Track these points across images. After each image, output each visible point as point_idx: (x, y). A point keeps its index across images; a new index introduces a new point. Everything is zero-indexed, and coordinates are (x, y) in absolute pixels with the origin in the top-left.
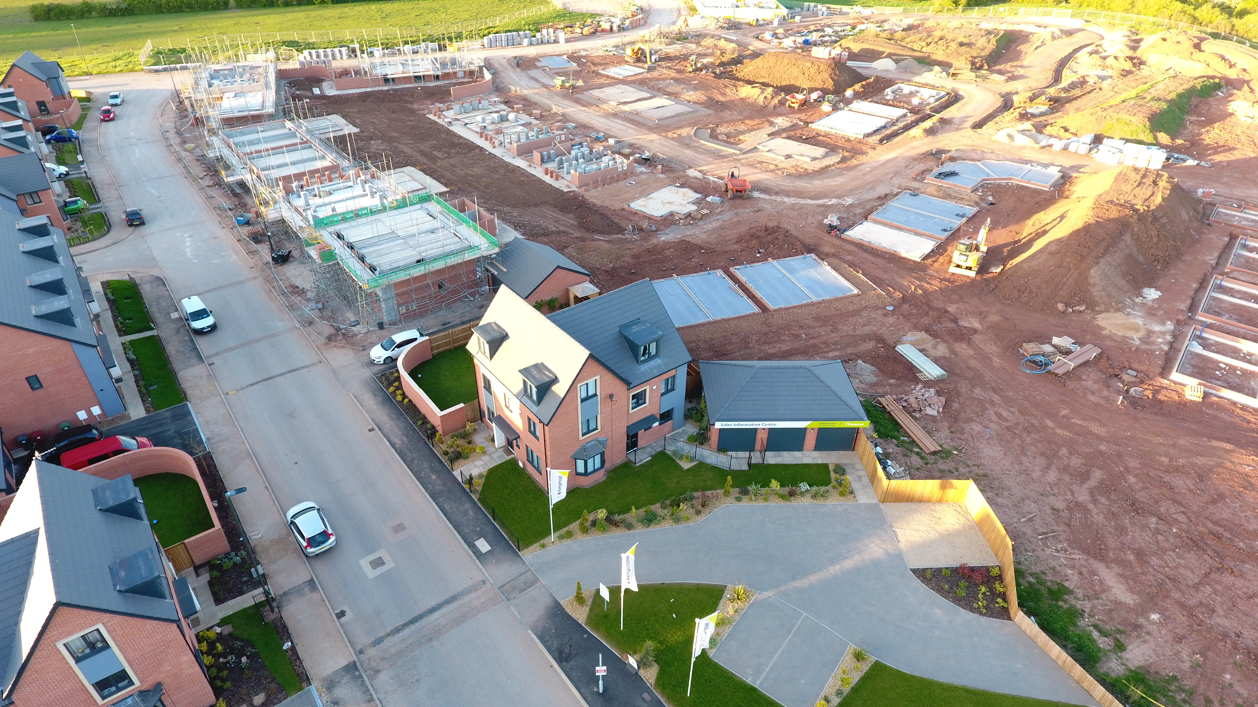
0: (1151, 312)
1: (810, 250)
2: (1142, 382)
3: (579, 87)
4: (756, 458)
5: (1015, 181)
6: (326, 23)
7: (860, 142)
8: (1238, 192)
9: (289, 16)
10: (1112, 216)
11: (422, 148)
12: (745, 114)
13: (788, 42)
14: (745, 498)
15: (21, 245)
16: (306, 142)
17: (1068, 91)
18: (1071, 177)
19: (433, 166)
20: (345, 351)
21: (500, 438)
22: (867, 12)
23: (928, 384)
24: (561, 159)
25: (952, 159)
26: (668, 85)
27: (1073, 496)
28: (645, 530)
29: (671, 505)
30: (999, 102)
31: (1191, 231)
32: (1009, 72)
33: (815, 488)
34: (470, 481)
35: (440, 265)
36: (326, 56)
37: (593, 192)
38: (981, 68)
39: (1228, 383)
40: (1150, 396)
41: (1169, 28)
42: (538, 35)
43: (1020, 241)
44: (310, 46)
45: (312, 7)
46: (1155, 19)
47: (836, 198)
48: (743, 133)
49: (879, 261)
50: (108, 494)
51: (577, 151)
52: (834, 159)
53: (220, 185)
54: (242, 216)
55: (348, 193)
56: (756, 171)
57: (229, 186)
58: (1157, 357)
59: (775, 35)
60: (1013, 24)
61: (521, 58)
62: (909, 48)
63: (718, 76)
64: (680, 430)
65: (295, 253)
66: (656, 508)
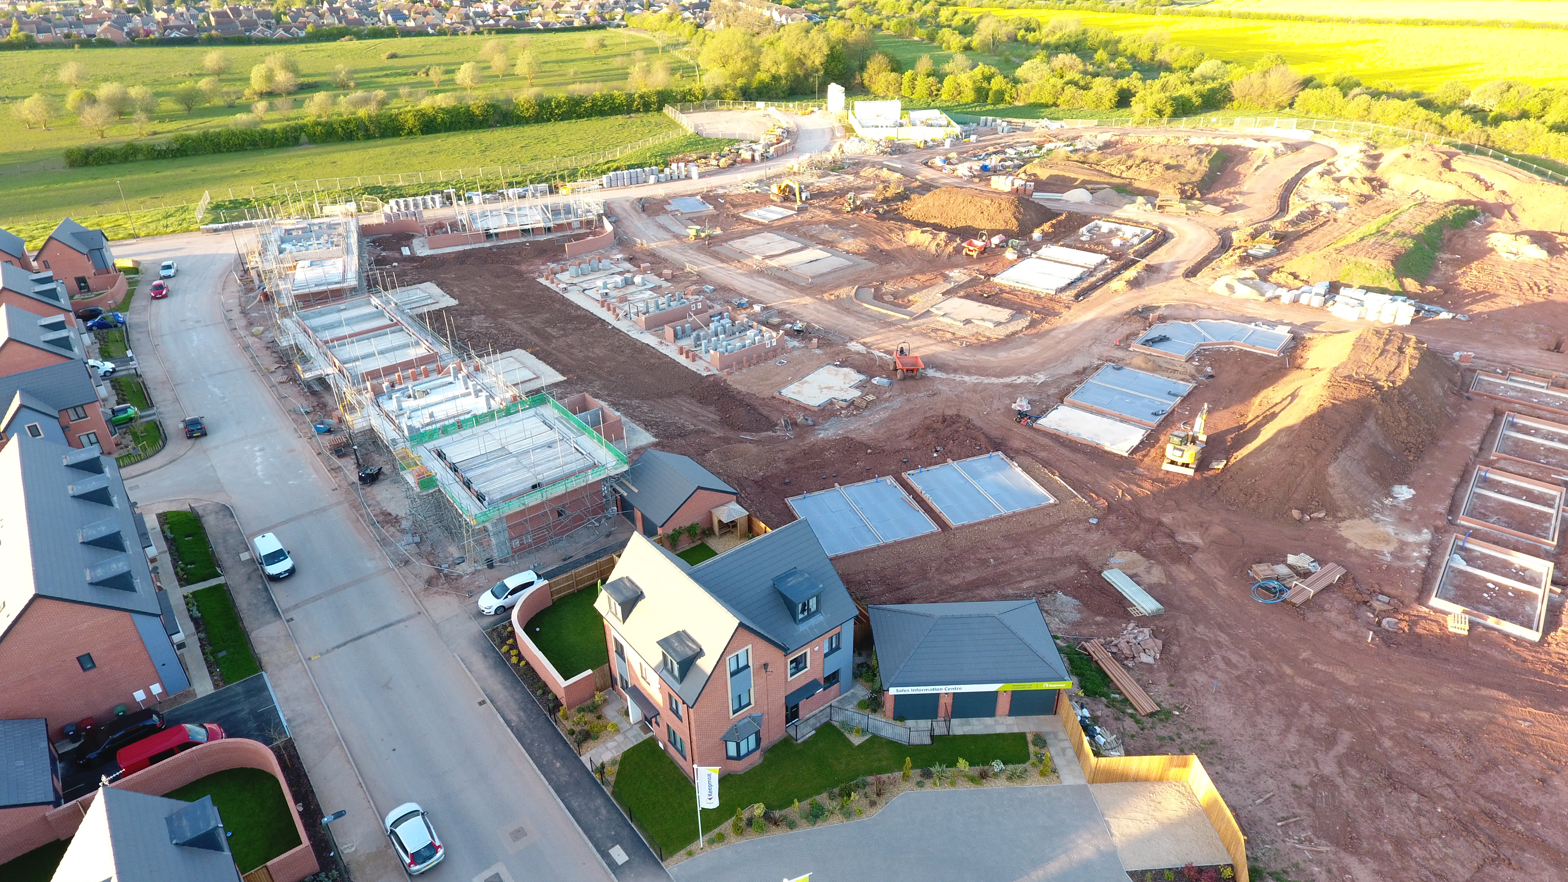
0: (1403, 517)
1: (996, 445)
2: (1396, 610)
3: (716, 236)
4: (940, 729)
5: (1238, 346)
6: (415, 161)
7: (1051, 300)
8: (1502, 353)
9: (372, 152)
10: (1351, 397)
11: (533, 324)
12: (914, 266)
13: (963, 169)
14: (928, 783)
15: (70, 487)
16: (396, 324)
17: (1297, 224)
18: (1304, 338)
19: (546, 347)
20: (448, 598)
21: (635, 713)
22: (1055, 126)
23: (1143, 621)
24: (698, 335)
25: (1162, 319)
26: (821, 232)
27: (1318, 767)
28: (811, 829)
29: (841, 795)
30: (1215, 242)
31: (1448, 408)
32: (1226, 201)
33: (1010, 767)
34: (601, 769)
35: (559, 490)
36: (416, 205)
37: (737, 376)
38: (1192, 197)
39: (1498, 608)
40: (1406, 629)
41: (1413, 140)
42: (667, 171)
43: (1245, 425)
44: (397, 193)
45: (397, 140)
46: (1396, 128)
47: (1026, 374)
48: (913, 291)
49: (1079, 457)
50: (185, 823)
51: (716, 323)
52: (1022, 323)
53: (295, 381)
54: (322, 423)
55: (449, 392)
56: (930, 342)
57: (308, 385)
58: (1412, 577)
59: (948, 161)
60: (1228, 138)
61: (647, 200)
62: (1107, 174)
63: (881, 217)
64: (848, 694)
65: (387, 469)
66: (823, 798)
